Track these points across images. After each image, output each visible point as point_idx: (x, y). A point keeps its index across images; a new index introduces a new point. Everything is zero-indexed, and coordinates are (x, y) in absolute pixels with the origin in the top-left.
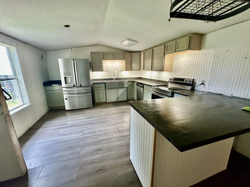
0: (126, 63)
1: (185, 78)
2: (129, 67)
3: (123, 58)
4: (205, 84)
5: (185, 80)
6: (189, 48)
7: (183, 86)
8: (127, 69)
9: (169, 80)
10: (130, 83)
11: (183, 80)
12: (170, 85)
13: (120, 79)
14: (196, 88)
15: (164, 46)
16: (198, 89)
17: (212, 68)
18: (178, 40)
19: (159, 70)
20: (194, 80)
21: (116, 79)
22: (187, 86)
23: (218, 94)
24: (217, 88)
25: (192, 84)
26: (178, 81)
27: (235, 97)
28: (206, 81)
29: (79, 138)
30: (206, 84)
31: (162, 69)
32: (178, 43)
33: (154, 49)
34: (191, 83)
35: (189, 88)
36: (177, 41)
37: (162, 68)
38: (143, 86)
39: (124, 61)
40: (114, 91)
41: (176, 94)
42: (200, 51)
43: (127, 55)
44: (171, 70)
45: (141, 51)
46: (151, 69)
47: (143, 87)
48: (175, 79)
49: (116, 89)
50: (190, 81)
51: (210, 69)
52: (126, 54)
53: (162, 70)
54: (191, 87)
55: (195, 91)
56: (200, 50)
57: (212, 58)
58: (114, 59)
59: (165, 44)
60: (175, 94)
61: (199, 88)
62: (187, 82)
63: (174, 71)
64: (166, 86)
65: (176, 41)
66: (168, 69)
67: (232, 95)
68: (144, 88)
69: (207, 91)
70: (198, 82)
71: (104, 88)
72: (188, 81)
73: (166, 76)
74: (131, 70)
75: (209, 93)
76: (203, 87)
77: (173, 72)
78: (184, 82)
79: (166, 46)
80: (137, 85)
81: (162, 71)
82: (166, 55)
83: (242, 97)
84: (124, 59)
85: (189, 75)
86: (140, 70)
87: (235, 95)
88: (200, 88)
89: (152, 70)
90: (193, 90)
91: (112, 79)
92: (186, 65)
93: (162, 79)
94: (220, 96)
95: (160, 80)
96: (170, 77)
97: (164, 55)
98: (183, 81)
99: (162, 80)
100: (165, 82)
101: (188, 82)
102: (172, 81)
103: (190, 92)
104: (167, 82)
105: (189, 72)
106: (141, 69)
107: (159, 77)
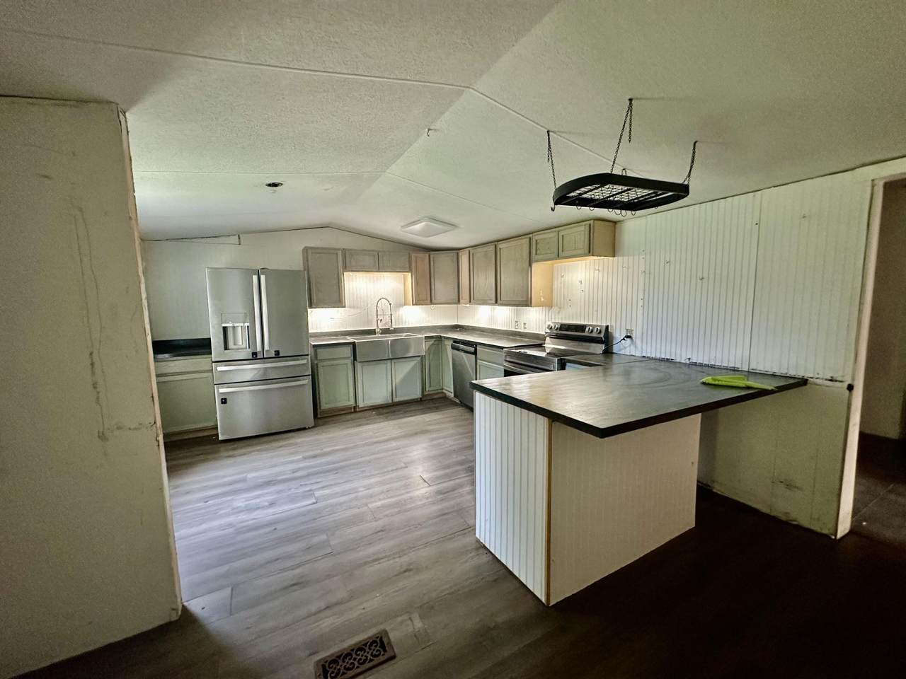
0: (417, 283)
1: (586, 323)
2: (424, 296)
3: (407, 266)
4: (633, 336)
5: (587, 329)
6: (589, 252)
7: (584, 344)
8: (418, 301)
9: (548, 331)
10: (431, 342)
11: (581, 328)
12: (550, 345)
13: (396, 331)
14: (615, 349)
15: (528, 240)
16: (620, 350)
17: (643, 299)
18: (561, 230)
19: (517, 303)
20: (607, 327)
21: (385, 331)
22: (594, 345)
23: (663, 360)
24: (659, 346)
25: (606, 339)
26: (568, 332)
27: (695, 364)
28: (634, 329)
29: (309, 512)
30: (636, 338)
31: (527, 301)
32: (563, 236)
33: (501, 245)
34: (602, 335)
35: (600, 348)
36: (561, 234)
37: (527, 297)
38: (476, 350)
39: (410, 274)
40: (381, 370)
41: (572, 365)
42: (616, 258)
43: (416, 257)
44: (549, 304)
45: (459, 249)
46: (493, 301)
47: (475, 353)
48: (564, 327)
49: (389, 361)
50: (600, 332)
51: (641, 303)
52: (413, 255)
53: (527, 303)
54: (603, 347)
55: (615, 356)
56: (614, 256)
57: (641, 276)
58: (379, 270)
59: (531, 235)
60: (568, 364)
61: (622, 347)
62: (591, 335)
63: (557, 305)
64: (540, 346)
65: (559, 231)
66: (542, 300)
67: (689, 359)
68: (478, 356)
69: (640, 355)
70: (618, 334)
71: (349, 362)
72: (595, 330)
73: (536, 320)
74: (431, 303)
75: (644, 359)
76: (630, 345)
77: (555, 309)
78: (586, 334)
79: (534, 242)
80: (453, 348)
81: (527, 305)
82: (534, 265)
83: (707, 363)
84: (410, 270)
85: (595, 316)
86: (459, 301)
87: (694, 360)
88: (625, 348)
89: (496, 302)
90: (608, 352)
91: (372, 332)
92: (587, 290)
93: (525, 328)
94: (667, 364)
95: (522, 330)
96: (548, 323)
97: (530, 265)
98: (584, 331)
99: (526, 331)
100: (536, 336)
101: (594, 335)
102: (555, 332)
103: (602, 358)
104: (541, 337)
105: (595, 309)
106: (461, 301)
107: (516, 322)
